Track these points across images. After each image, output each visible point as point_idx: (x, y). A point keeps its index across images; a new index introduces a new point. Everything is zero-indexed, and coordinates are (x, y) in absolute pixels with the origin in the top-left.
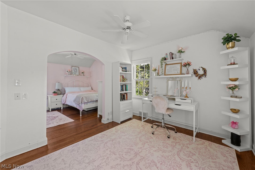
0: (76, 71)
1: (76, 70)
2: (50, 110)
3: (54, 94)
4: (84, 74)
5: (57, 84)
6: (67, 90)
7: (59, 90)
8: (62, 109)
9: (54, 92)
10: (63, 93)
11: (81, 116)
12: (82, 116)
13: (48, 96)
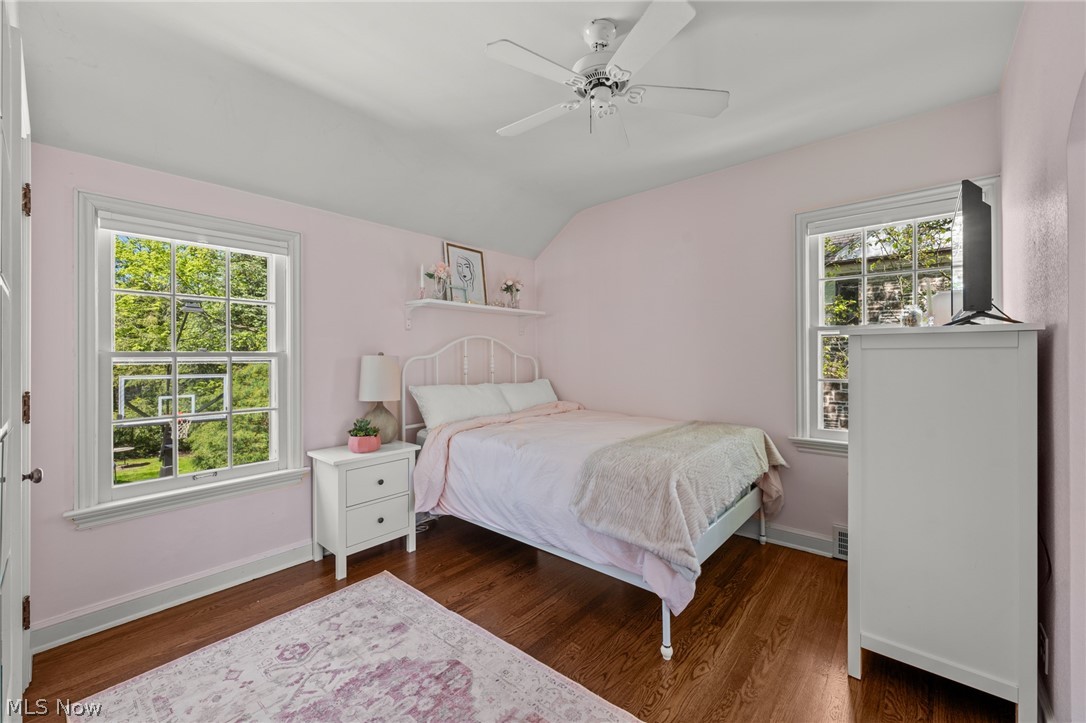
0: (469, 276)
1: (466, 272)
2: (341, 572)
3: (359, 444)
4: (519, 296)
5: (369, 363)
6: (438, 406)
7: (379, 407)
8: (411, 547)
9: (362, 430)
10: (405, 427)
11: (667, 652)
12: (674, 657)
13: (311, 459)
